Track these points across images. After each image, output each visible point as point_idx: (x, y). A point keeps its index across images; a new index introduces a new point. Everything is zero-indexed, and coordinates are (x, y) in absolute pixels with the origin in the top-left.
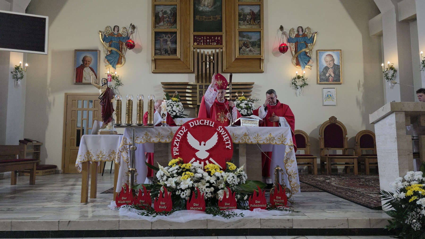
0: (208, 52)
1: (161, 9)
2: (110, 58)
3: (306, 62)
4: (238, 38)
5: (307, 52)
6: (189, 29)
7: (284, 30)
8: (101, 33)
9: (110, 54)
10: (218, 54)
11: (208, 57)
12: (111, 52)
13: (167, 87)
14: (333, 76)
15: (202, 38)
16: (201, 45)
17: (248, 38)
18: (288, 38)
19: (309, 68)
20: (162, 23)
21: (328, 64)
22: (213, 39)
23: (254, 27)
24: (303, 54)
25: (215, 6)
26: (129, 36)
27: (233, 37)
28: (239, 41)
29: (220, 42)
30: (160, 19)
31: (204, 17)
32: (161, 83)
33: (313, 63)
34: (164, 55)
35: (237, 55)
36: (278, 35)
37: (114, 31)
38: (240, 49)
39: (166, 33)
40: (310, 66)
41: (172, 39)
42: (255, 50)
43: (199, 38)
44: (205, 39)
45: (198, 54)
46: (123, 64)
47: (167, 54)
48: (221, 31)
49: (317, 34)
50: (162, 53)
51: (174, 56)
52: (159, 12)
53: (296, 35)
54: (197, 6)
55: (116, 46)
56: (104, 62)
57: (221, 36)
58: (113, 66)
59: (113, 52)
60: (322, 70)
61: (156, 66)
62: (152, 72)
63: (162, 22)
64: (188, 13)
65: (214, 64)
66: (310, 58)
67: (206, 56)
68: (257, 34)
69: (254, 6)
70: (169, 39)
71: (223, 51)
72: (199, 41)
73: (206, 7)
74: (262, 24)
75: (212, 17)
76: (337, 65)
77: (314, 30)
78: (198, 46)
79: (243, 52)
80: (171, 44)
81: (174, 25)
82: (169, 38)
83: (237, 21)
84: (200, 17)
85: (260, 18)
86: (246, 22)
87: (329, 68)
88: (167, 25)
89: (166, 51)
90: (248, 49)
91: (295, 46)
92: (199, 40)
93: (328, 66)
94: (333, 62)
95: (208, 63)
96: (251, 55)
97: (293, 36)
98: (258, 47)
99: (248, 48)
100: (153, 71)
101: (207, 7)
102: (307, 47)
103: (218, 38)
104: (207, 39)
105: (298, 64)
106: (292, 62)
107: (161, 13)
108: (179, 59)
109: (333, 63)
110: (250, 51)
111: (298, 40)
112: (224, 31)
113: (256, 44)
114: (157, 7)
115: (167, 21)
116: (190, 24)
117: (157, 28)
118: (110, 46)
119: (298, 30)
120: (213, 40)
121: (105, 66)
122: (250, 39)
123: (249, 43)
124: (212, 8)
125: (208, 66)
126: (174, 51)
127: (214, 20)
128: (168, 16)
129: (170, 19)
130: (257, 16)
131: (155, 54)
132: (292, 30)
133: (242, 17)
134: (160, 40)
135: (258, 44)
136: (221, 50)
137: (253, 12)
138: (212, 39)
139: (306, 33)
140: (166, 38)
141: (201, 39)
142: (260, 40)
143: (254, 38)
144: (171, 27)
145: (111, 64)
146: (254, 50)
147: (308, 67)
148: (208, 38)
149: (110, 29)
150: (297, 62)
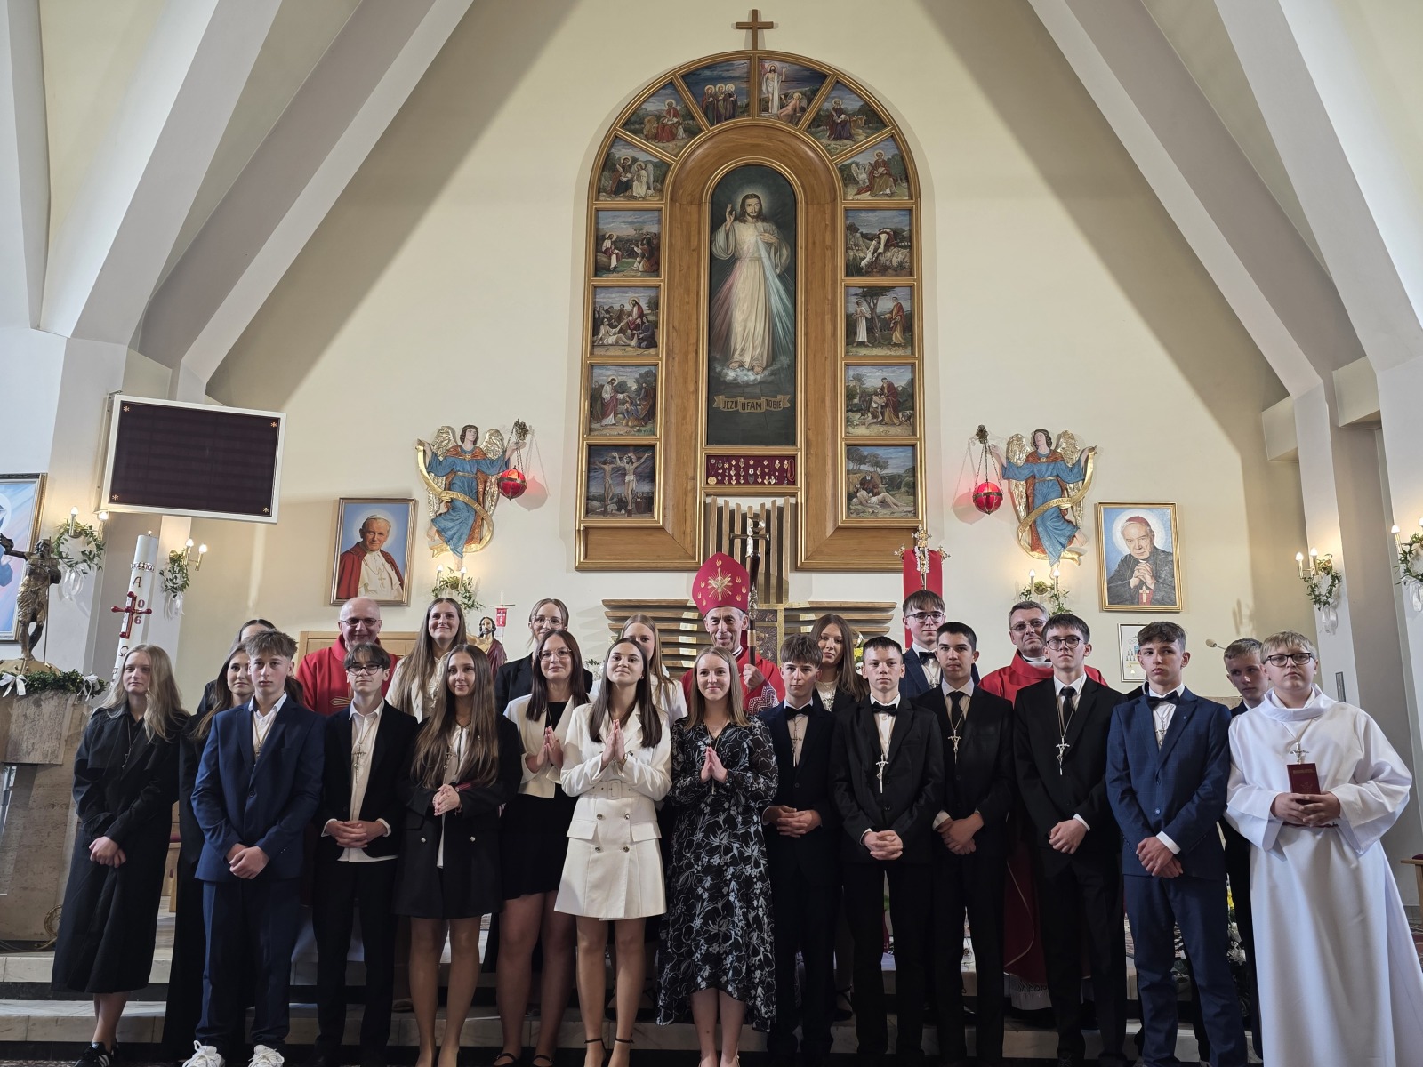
0: (750, 508)
1: (609, 376)
2: (446, 523)
3: (1063, 540)
4: (843, 465)
5: (1066, 509)
6: (694, 435)
7: (990, 441)
8: (422, 448)
9: (446, 510)
10: (780, 510)
11: (750, 522)
12: (451, 504)
13: (619, 614)
14: (1152, 587)
15: (734, 463)
16: (729, 486)
17: (877, 464)
18: (1003, 465)
19: (1073, 559)
20: (610, 420)
21: (1134, 548)
22: (766, 467)
23: (894, 430)
24: (1054, 515)
25: (775, 367)
26: (507, 458)
27: (829, 462)
28: (848, 472)
29: (787, 477)
30: (604, 405)
31: (741, 400)
32: (603, 601)
33: (1085, 543)
34: (613, 515)
35: (842, 517)
36: (971, 455)
37: (463, 442)
38: (850, 497)
39: (622, 449)
40: (1077, 553)
41: (639, 466)
42: (900, 502)
43: (723, 463)
44: (742, 465)
45: (720, 510)
46: (484, 542)
47: (623, 511)
48: (794, 443)
49: (1096, 453)
50: (609, 510)
51: (645, 517)
52: (603, 386)
53: (1027, 457)
54: (718, 369)
55: (468, 487)
56: (428, 535)
57: (793, 459)
58: (455, 550)
59: (458, 504)
60: (1115, 567)
61: (589, 547)
62: (576, 569)
63: (612, 415)
64: (692, 388)
65: (768, 543)
66: (1076, 527)
67: (744, 517)
68: (903, 454)
69: (896, 368)
70: (630, 468)
71: (797, 503)
72: (724, 472)
73: (745, 372)
74: (920, 422)
75: (763, 399)
76: (1163, 552)
77: (1085, 441)
78: (721, 488)
79: (860, 507)
80: (638, 481)
81: (646, 424)
82: (633, 463)
83: (841, 413)
84: (727, 399)
85: (913, 403)
86: (870, 415)
87: (1137, 562)
88: (627, 425)
89: (621, 504)
90: (874, 499)
91: (1026, 491)
92: (723, 467)
93: (1135, 554)
94: (1148, 541)
95: (750, 541)
96: (885, 517)
97: (1020, 458)
98: (908, 492)
99: (874, 496)
100: (580, 563)
101: (748, 370)
102: (1063, 491)
103: (782, 463)
104: (747, 467)
105: (1036, 545)
106: (1019, 540)
107: (608, 388)
108: (662, 529)
109: (1148, 547)
110: (883, 503)
111: (1035, 470)
112: (801, 444)
113: (901, 482)
114: (597, 371)
115: (627, 409)
116: (697, 421)
117: (596, 433)
118: (449, 487)
119: (1034, 442)
120: (767, 470)
121: (431, 548)
122: (884, 466)
123: (880, 480)
124: (766, 373)
125: (750, 550)
126: (647, 504)
127: (772, 409)
128: (630, 398)
129: (636, 405)
130: (905, 398)
131: (587, 512)
132: (1016, 440)
133: (858, 402)
134: (603, 469)
135: (907, 484)
136: (792, 500)
137: (890, 386)
138: (763, 468)
139: (1059, 450)
140: (622, 465)
141: (731, 466)
142: (914, 469)
143: (896, 464)
144: (639, 430)
145: (447, 542)
146: (896, 502)
147: (1069, 555)
148: (751, 462)
149: (451, 436)
150: (1032, 539)
